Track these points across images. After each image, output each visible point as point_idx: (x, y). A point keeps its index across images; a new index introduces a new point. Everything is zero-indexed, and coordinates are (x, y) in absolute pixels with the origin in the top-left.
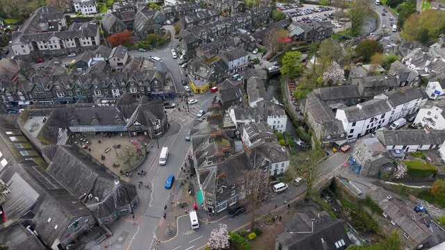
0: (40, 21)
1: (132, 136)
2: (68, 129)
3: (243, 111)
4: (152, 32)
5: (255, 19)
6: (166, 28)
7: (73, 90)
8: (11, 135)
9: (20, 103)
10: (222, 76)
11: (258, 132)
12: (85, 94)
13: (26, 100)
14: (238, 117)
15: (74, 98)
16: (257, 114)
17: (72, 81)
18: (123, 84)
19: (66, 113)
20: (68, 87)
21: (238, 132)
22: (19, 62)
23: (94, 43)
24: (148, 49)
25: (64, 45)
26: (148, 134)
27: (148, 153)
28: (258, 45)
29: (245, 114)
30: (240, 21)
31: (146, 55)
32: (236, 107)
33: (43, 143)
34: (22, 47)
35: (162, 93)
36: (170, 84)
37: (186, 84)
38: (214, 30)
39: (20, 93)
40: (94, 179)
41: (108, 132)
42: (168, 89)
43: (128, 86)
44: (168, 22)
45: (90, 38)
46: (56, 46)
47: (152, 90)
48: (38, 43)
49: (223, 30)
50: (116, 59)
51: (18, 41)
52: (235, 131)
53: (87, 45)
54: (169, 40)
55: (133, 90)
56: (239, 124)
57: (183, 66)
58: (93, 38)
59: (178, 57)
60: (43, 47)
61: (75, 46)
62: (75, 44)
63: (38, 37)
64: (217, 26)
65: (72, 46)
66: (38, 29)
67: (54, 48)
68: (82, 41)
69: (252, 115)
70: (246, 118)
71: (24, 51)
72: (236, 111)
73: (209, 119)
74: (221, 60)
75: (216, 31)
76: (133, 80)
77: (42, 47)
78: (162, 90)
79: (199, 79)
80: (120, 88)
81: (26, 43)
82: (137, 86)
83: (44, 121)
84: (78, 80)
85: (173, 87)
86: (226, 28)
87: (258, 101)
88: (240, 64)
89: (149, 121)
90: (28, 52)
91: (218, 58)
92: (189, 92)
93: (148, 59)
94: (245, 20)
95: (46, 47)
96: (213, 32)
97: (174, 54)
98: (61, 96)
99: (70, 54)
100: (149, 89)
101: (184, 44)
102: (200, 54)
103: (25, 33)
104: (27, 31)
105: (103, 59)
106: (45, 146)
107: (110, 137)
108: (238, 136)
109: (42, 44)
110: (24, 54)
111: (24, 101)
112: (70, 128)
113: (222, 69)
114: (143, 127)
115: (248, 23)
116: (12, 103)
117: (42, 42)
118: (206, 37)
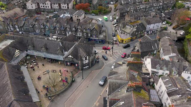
1: (67, 65)
3: (159, 61)
4: (101, 5)
5: (164, 6)
6: (110, 6)
7: (45, 28)
10: (140, 34)
11: (177, 87)
14: (153, 66)
16: (172, 67)
17: (45, 23)
18: (74, 29)
20: (42, 26)
21: (152, 80)
23: (68, 7)
24: (97, 14)
25: (53, 7)
26: (78, 66)
27: (73, 81)
28: (166, 19)
29: (160, 65)
30: (155, 5)
31: (95, 17)
32: (151, 57)
34: (32, 4)
35: (97, 39)
36: (104, 34)
37: (114, 36)
38: (138, 8)
39: (16, 26)
40: (10, 102)
41: (51, 59)
42: (101, 36)
43: (76, 31)
44: (112, 3)
45: (66, 4)
46: (48, 7)
47: (91, 36)
48: (40, 4)
49: (143, 8)
50: (76, 16)
52: (150, 78)
53: (64, 8)
54: (110, 12)
55: (79, 34)
56: (153, 73)
57: (115, 25)
58: (68, 5)
59: (113, 20)
60: (42, 6)
61: (58, 8)
62: (58, 7)
63: (40, 1)
64: (141, 6)
65: (56, 8)
67: (47, 8)
68: (62, 5)
69: (167, 66)
70: (161, 69)
71: (32, 7)
72: (152, 61)
73: (129, 64)
74: (142, 23)
75: (139, 8)
76: (80, 28)
78: (97, 37)
79: (124, 34)
80: (72, 31)
81: (34, 3)
82: (82, 31)
84: (48, 23)
85: (106, 36)
86: (146, 8)
87: (170, 56)
88: (155, 28)
89: (80, 56)
90: (34, 8)
91: (140, 22)
92: (116, 41)
93: (95, 20)
94: (158, 5)
95: (44, 7)
96: (138, 9)
97: (111, 18)
98: (38, 31)
99: (55, 12)
100: (89, 35)
101: (118, 13)
102: (127, 19)
105: (69, 15)
107: (52, 63)
108: (151, 84)
109: (42, 5)
110: (32, 9)
113: (141, 29)
114: (75, 60)
115: (159, 7)
117: (42, 4)
118: (132, 11)
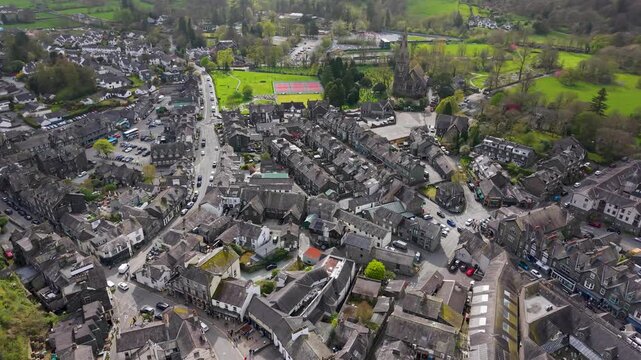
0: (630, 179)
2: (568, 337)
7: (609, 291)
8: (507, 298)
9: (539, 263)
12: (621, 305)
13: (547, 264)
15: (602, 300)
17: (615, 279)
19: (579, 320)
20: (606, 284)
22: (570, 217)
33: (531, 336)
34: (586, 200)
39: (545, 253)
46: (627, 219)
48: (608, 204)
51: (585, 192)
60: (611, 211)
63: (612, 199)
66: (620, 187)
67: (623, 220)
71: (585, 206)
77: (609, 211)
81: (593, 198)
83: (548, 310)
84: (624, 284)
90: (589, 207)
95: (614, 213)
98: (588, 286)
103: (601, 186)
104: (603, 185)
106: (529, 340)
109: (612, 208)
110: (583, 208)
111: (544, 264)
112: (572, 338)
116: (531, 257)
117: (613, 206)
